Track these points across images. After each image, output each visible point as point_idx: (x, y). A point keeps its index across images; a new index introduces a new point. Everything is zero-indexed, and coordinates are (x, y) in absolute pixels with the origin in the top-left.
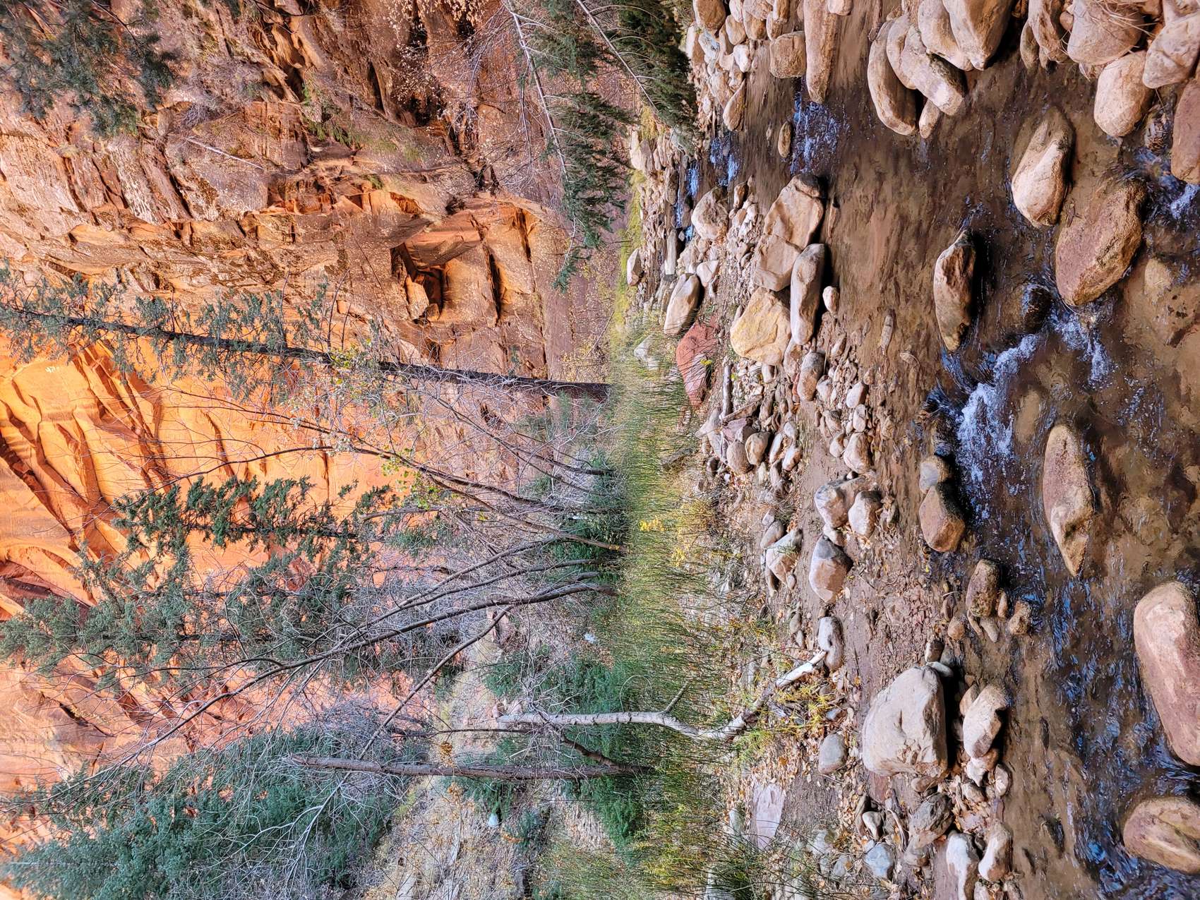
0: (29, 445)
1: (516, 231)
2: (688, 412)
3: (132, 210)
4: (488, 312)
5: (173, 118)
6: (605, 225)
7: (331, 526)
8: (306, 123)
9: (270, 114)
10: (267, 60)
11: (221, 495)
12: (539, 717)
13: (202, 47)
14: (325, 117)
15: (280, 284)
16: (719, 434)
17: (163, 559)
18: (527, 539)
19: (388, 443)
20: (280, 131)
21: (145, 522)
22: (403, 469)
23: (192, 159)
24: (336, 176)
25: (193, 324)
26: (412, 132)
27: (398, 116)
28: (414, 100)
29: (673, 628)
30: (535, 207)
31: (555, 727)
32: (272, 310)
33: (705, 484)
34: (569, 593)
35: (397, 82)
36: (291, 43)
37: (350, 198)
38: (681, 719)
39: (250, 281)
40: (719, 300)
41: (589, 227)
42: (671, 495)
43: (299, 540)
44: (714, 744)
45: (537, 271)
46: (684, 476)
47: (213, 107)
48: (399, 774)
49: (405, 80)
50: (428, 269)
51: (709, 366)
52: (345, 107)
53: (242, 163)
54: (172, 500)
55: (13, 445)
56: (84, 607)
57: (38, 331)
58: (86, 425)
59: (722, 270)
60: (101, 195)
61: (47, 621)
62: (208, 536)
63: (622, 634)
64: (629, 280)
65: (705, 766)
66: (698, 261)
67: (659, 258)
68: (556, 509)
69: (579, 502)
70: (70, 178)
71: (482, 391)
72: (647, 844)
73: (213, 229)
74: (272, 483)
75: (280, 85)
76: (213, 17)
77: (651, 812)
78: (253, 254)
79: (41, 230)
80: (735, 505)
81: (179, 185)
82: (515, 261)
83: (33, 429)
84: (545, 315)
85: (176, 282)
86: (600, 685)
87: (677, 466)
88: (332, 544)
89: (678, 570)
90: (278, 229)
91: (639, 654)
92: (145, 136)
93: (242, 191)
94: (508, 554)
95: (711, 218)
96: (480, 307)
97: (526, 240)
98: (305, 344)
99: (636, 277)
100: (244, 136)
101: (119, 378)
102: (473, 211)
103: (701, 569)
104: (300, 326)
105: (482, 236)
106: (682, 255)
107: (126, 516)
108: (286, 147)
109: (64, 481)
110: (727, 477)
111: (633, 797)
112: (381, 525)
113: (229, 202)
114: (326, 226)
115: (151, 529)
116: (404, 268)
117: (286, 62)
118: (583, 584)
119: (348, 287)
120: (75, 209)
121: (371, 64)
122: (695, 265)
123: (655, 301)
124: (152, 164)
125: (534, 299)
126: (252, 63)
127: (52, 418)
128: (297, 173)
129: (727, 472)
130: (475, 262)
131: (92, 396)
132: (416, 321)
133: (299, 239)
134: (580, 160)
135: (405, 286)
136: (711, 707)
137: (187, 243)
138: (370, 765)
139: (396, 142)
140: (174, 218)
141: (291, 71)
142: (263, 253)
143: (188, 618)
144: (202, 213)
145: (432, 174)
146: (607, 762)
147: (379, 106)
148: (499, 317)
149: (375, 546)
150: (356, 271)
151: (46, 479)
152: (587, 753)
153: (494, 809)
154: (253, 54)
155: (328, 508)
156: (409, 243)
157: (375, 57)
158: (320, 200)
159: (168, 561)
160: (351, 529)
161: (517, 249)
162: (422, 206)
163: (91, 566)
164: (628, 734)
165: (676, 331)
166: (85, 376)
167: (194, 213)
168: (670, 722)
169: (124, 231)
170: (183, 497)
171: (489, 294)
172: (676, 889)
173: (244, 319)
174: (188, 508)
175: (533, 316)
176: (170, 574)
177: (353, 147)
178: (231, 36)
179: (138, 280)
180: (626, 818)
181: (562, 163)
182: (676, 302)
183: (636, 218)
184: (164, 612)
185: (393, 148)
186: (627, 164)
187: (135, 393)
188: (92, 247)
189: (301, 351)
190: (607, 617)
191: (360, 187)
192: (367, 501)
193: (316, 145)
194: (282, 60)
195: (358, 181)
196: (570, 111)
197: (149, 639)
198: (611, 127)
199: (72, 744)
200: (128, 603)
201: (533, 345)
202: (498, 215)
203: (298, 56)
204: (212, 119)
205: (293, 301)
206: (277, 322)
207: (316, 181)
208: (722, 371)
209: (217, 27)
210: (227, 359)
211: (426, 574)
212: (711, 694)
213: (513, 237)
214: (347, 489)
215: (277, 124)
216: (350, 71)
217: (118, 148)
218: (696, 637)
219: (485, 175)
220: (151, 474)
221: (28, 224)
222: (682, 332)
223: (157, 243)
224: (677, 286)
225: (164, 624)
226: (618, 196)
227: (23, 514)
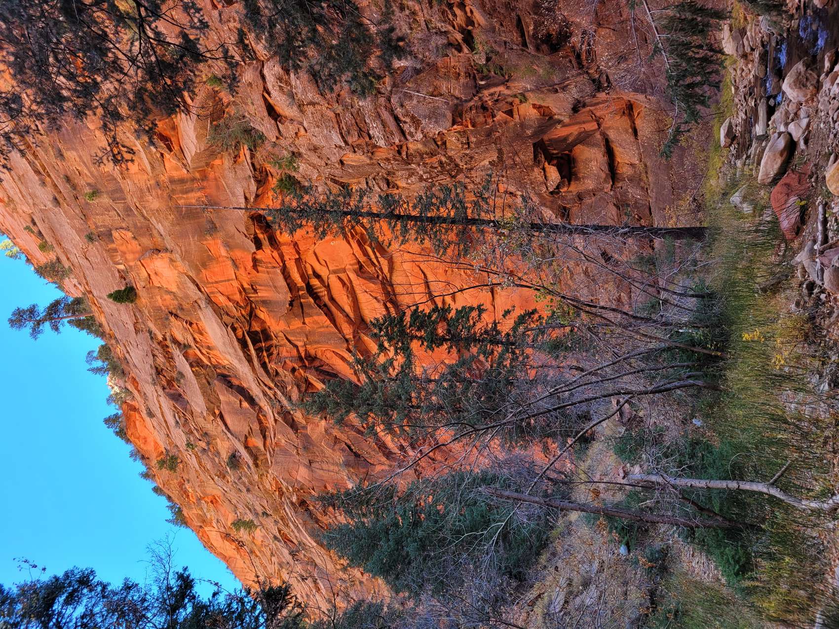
0: (323, 289)
1: (626, 118)
2: (783, 245)
3: (373, 141)
4: (605, 181)
5: (395, 79)
6: (703, 103)
7: (498, 337)
8: (475, 66)
9: (452, 64)
10: (451, 28)
11: (430, 316)
12: (662, 478)
13: (411, 29)
14: (488, 59)
15: (461, 177)
16: (814, 261)
17: (398, 357)
18: (643, 347)
19: (538, 280)
20: (459, 74)
21: (387, 335)
22: (549, 297)
23: (407, 103)
24: (496, 98)
25: (411, 209)
26: (548, 58)
27: (538, 49)
28: (549, 36)
29: (774, 418)
30: (641, 97)
31: (673, 486)
32: (457, 194)
33: (802, 303)
34: (678, 388)
35: (538, 24)
36: (466, 13)
37: (505, 113)
38: (785, 490)
39: (442, 177)
40: (810, 151)
41: (689, 106)
42: (769, 312)
43: (478, 346)
44: (817, 513)
45: (643, 146)
46: (781, 297)
47: (418, 67)
48: (557, 508)
49: (543, 23)
50: (560, 155)
51: (802, 207)
52: (501, 50)
53: (436, 100)
54: (401, 320)
55: (315, 289)
56: (356, 386)
57: (327, 220)
58: (353, 276)
59: (814, 126)
60: (356, 134)
61: (337, 393)
62: (423, 344)
63: (726, 421)
64: (723, 143)
65: (809, 530)
66: (789, 121)
67: (749, 124)
68: (665, 324)
69: (685, 319)
70: (339, 125)
71: (603, 239)
72: (757, 584)
73: (420, 146)
74: (460, 309)
75: (459, 43)
76: (417, 8)
77: (759, 560)
78: (444, 159)
79: (325, 159)
80: (832, 320)
81: (400, 121)
82: (625, 140)
83: (325, 279)
84: (650, 179)
85: (398, 183)
86: (709, 459)
87: (774, 289)
88: (499, 349)
89: (778, 372)
90: (458, 140)
91: (743, 438)
92: (380, 93)
93: (436, 118)
94: (628, 358)
95: (800, 83)
96: (599, 177)
97: (634, 124)
98: (479, 215)
99: (729, 140)
100: (437, 82)
101: (368, 246)
102: (591, 108)
103: (800, 372)
104: (476, 204)
105: (599, 125)
106: (772, 118)
107: (376, 331)
108: (463, 85)
109: (342, 310)
110: (823, 296)
111: (742, 546)
112: (532, 337)
113: (428, 127)
114: (489, 134)
115: (390, 340)
116: (543, 156)
117: (463, 27)
118: (691, 381)
119: (504, 174)
120: (343, 144)
121: (518, 16)
122: (787, 124)
123: (748, 157)
124: (383, 109)
125: (641, 167)
126: (441, 32)
127: (335, 272)
128: (470, 100)
129: (823, 292)
130: (594, 145)
131: (354, 258)
132: (551, 193)
133: (473, 145)
134: (681, 56)
135: (544, 169)
136: (814, 483)
137: (405, 157)
138: (537, 499)
139: (536, 68)
140: (397, 141)
141: (466, 32)
142: (450, 158)
143: (413, 395)
144: (413, 136)
145: (562, 85)
146: (718, 518)
147: (525, 44)
148: (614, 183)
149: (529, 351)
150: (509, 162)
151: (333, 309)
152: (701, 509)
153: (624, 541)
154: (442, 26)
155: (496, 325)
156: (546, 138)
157: (521, 11)
158: (485, 117)
159: (400, 359)
160: (512, 339)
161: (627, 131)
162: (555, 110)
163: (358, 361)
164: (735, 498)
165: (770, 180)
166: (351, 246)
167: (409, 137)
168: (775, 492)
169: (370, 154)
170: (408, 319)
171: (605, 168)
172: (784, 622)
173: (441, 203)
174: (411, 326)
175: (641, 180)
176: (402, 367)
177: (507, 77)
178: (428, 17)
179: (378, 184)
180: (737, 562)
181: (666, 61)
182: (769, 157)
183: (728, 94)
184: (400, 390)
185: (534, 72)
186: (721, 51)
187: (378, 254)
188: (352, 167)
189: (477, 220)
190: (711, 407)
191: (511, 104)
192: (521, 320)
193: (482, 80)
194: (460, 26)
195: (510, 100)
196: (672, 19)
197: (393, 407)
198: (707, 25)
199: (353, 468)
200: (379, 384)
201: (641, 202)
202: (613, 108)
203: (470, 21)
204: (418, 74)
205: (469, 187)
206: (461, 202)
207: (482, 104)
208: (816, 209)
209: (420, 13)
210: (432, 229)
211: (565, 370)
212: (814, 472)
213: (625, 122)
214: (507, 312)
215: (457, 70)
216: (504, 24)
217: (365, 104)
218: (797, 426)
219: (601, 79)
220: (389, 305)
221: (319, 157)
222: (775, 181)
223: (388, 160)
224: (770, 144)
225: (400, 398)
226: (714, 78)
227: (322, 330)
